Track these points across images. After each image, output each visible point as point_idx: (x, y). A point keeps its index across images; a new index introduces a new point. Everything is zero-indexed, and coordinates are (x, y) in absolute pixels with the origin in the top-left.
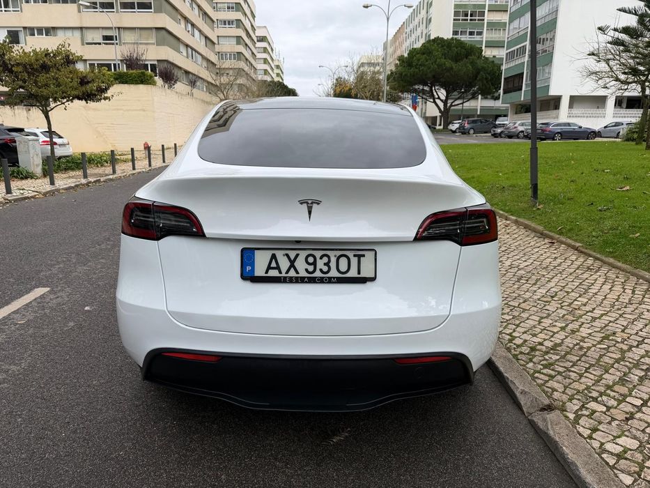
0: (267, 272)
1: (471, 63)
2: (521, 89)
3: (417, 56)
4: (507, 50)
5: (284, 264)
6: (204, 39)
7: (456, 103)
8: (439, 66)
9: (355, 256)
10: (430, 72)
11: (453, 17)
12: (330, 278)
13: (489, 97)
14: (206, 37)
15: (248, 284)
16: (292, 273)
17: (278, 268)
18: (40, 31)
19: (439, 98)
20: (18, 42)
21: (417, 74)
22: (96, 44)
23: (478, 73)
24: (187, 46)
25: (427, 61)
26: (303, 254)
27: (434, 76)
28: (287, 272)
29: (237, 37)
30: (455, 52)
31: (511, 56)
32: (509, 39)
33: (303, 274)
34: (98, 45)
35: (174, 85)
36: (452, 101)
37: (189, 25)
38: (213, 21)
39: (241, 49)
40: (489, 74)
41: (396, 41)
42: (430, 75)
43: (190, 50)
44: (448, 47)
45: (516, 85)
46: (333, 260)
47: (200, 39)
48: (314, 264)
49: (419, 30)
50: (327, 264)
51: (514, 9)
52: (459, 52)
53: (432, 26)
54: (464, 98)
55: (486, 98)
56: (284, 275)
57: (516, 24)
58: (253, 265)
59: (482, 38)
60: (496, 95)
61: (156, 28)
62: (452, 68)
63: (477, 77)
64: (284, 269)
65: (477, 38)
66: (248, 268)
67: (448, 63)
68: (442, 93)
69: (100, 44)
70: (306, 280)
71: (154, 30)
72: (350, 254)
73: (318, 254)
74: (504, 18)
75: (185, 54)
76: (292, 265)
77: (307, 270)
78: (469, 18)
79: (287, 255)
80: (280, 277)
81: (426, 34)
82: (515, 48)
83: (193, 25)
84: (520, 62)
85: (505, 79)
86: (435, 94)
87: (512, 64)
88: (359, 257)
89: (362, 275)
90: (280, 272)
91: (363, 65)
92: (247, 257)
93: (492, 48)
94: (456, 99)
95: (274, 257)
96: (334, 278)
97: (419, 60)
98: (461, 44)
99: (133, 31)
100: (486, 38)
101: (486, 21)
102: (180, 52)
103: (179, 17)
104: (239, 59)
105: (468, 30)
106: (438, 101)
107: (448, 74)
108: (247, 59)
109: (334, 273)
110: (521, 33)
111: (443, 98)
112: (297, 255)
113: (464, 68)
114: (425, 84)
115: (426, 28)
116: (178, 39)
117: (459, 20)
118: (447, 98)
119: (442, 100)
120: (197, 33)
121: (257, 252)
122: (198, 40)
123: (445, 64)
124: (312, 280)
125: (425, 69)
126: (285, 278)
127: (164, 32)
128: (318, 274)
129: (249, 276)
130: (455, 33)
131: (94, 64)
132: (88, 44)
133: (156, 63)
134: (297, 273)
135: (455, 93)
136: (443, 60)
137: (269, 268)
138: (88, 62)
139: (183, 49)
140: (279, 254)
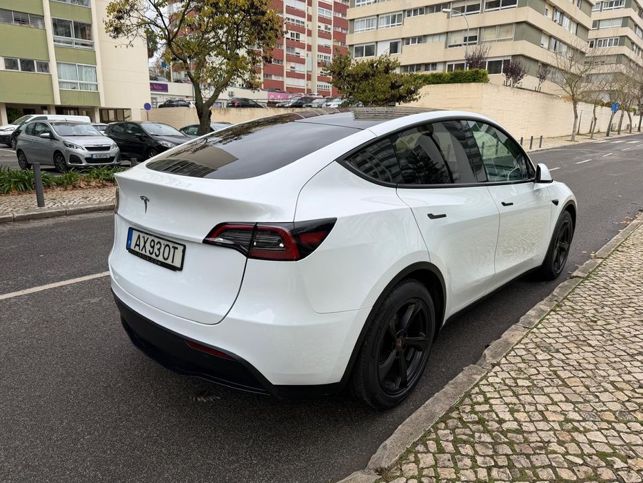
0: (135, 247)
5: (142, 243)
6: (575, 26)
12: (159, 261)
14: (578, 24)
15: (128, 254)
17: (139, 246)
18: (414, 39)
20: (396, 52)
22: (457, 46)
24: (551, 37)
26: (151, 238)
28: (142, 250)
29: (623, 17)
33: (148, 254)
34: (459, 47)
35: (519, 80)
37: (558, 14)
38: (591, 5)
39: (628, 31)
43: (553, 41)
46: (163, 247)
47: (570, 28)
48: (154, 247)
50: (159, 249)
58: (131, 240)
61: (517, 23)
64: (141, 247)
66: (129, 242)
69: (460, 45)
70: (148, 258)
71: (514, 26)
72: (171, 245)
73: (156, 240)
75: (546, 46)
76: (145, 246)
77: (150, 251)
79: (144, 238)
80: (138, 252)
83: (563, 13)
88: (175, 248)
89: (174, 264)
90: (139, 249)
92: (130, 233)
95: (139, 237)
96: (161, 261)
99: (494, 29)
102: (541, 45)
103: (547, 7)
104: (622, 44)
108: (633, 43)
109: (160, 258)
112: (148, 238)
116: (540, 31)
120: (566, 21)
121: (134, 232)
122: (567, 29)
124: (150, 260)
126: (140, 253)
127: (524, 26)
129: (129, 247)
131: (452, 65)
132: (450, 46)
133: (510, 58)
134: (145, 252)
137: (136, 244)
138: (447, 64)
139: (545, 41)
140: (141, 235)
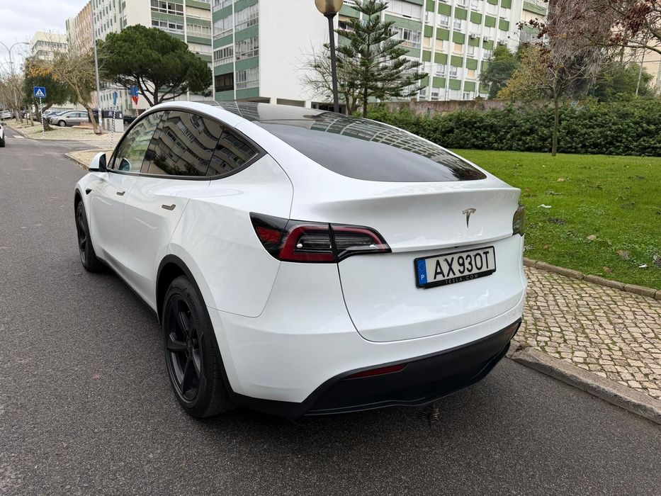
0: (435, 278)
1: (179, 57)
2: (233, 89)
3: (119, 42)
4: (214, 48)
5: (445, 268)
7: (167, 96)
8: (147, 56)
9: (484, 253)
10: (136, 62)
11: (150, 6)
12: (474, 274)
13: (199, 93)
15: (422, 291)
16: (451, 276)
17: (442, 273)
19: (148, 90)
21: (121, 62)
23: (187, 68)
25: (131, 50)
26: (456, 257)
27: (140, 67)
28: (448, 276)
30: (160, 45)
31: (219, 55)
32: (215, 39)
33: (458, 275)
36: (162, 94)
40: (198, 70)
41: (81, 22)
42: (136, 65)
44: (152, 37)
45: (227, 84)
46: (473, 258)
48: (463, 264)
49: (111, 14)
50: (470, 263)
51: (216, 10)
52: (164, 44)
53: (126, 11)
54: (174, 93)
55: (197, 94)
56: (446, 278)
57: (219, 24)
58: (425, 273)
59: (183, 32)
60: (206, 91)
62: (159, 60)
63: (186, 72)
64: (446, 272)
65: (178, 32)
66: (422, 276)
67: (155, 55)
68: (151, 86)
70: (461, 279)
72: (481, 252)
73: (464, 255)
74: (207, 16)
76: (451, 269)
77: (459, 270)
78: (167, 9)
79: (446, 260)
80: (445, 280)
81: (121, 19)
82: (222, 48)
84: (228, 62)
85: (215, 77)
86: (143, 85)
87: (221, 63)
88: (486, 253)
89: (489, 268)
90: (444, 276)
91: (40, 43)
92: (419, 266)
93: (194, 45)
94: (166, 93)
95: (438, 263)
96: (476, 274)
97: (121, 47)
98: (164, 36)
100: (187, 33)
101: (185, 16)
105: (168, 23)
106: (147, 93)
107: (157, 66)
109: (475, 271)
110: (226, 35)
111: (153, 91)
112: (453, 258)
113: (170, 61)
114: (130, 74)
115: (120, 12)
117: (157, 10)
118: (156, 91)
119: (151, 93)
121: (426, 260)
123: (151, 54)
124: (464, 279)
125: (130, 58)
126: (448, 280)
128: (466, 273)
129: (422, 284)
130: (155, 23)
134: (454, 274)
135: (164, 87)
136: (149, 51)
137: (436, 273)
140: (441, 260)
